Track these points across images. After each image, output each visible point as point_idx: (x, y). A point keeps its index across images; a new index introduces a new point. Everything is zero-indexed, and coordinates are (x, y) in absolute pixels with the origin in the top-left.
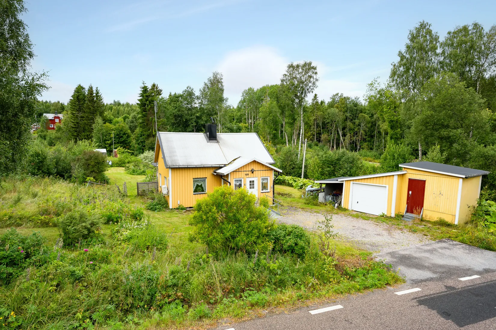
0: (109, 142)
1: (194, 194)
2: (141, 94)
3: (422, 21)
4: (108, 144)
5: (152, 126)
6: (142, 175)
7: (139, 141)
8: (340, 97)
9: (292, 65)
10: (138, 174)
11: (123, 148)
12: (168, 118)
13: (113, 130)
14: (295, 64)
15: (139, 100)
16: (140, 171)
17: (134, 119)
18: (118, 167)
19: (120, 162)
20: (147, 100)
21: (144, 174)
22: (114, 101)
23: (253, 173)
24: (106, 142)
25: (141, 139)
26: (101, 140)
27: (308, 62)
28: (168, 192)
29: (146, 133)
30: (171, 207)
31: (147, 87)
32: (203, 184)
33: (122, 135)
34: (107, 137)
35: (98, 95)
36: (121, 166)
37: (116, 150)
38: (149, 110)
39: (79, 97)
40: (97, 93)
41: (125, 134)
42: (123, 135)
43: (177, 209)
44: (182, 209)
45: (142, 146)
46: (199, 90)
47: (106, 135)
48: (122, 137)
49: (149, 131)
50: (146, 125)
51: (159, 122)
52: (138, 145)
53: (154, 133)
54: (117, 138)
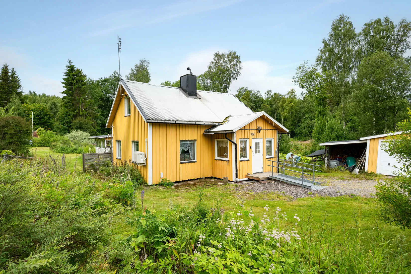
1: (181, 163)
2: (67, 73)
3: (342, 15)
5: (79, 106)
6: (74, 153)
7: (64, 121)
8: (245, 90)
9: (218, 53)
10: (68, 152)
11: (45, 129)
12: (96, 99)
13: (32, 110)
14: (221, 53)
15: (64, 80)
16: (70, 150)
17: (53, 106)
18: (40, 146)
19: (43, 141)
20: (73, 80)
21: (76, 152)
22: (30, 92)
23: (259, 132)
25: (67, 119)
27: (233, 52)
28: (146, 160)
29: (73, 113)
30: (150, 183)
31: (74, 67)
32: (190, 150)
33: (42, 116)
35: (14, 76)
36: (44, 146)
37: (36, 131)
38: (76, 90)
40: (14, 73)
41: (46, 115)
42: (44, 116)
43: (161, 185)
44: (169, 184)
45: (67, 126)
46: (125, 76)
48: (43, 118)
49: (76, 111)
50: (72, 105)
51: (87, 102)
52: (62, 125)
53: (81, 113)
54: (37, 119)
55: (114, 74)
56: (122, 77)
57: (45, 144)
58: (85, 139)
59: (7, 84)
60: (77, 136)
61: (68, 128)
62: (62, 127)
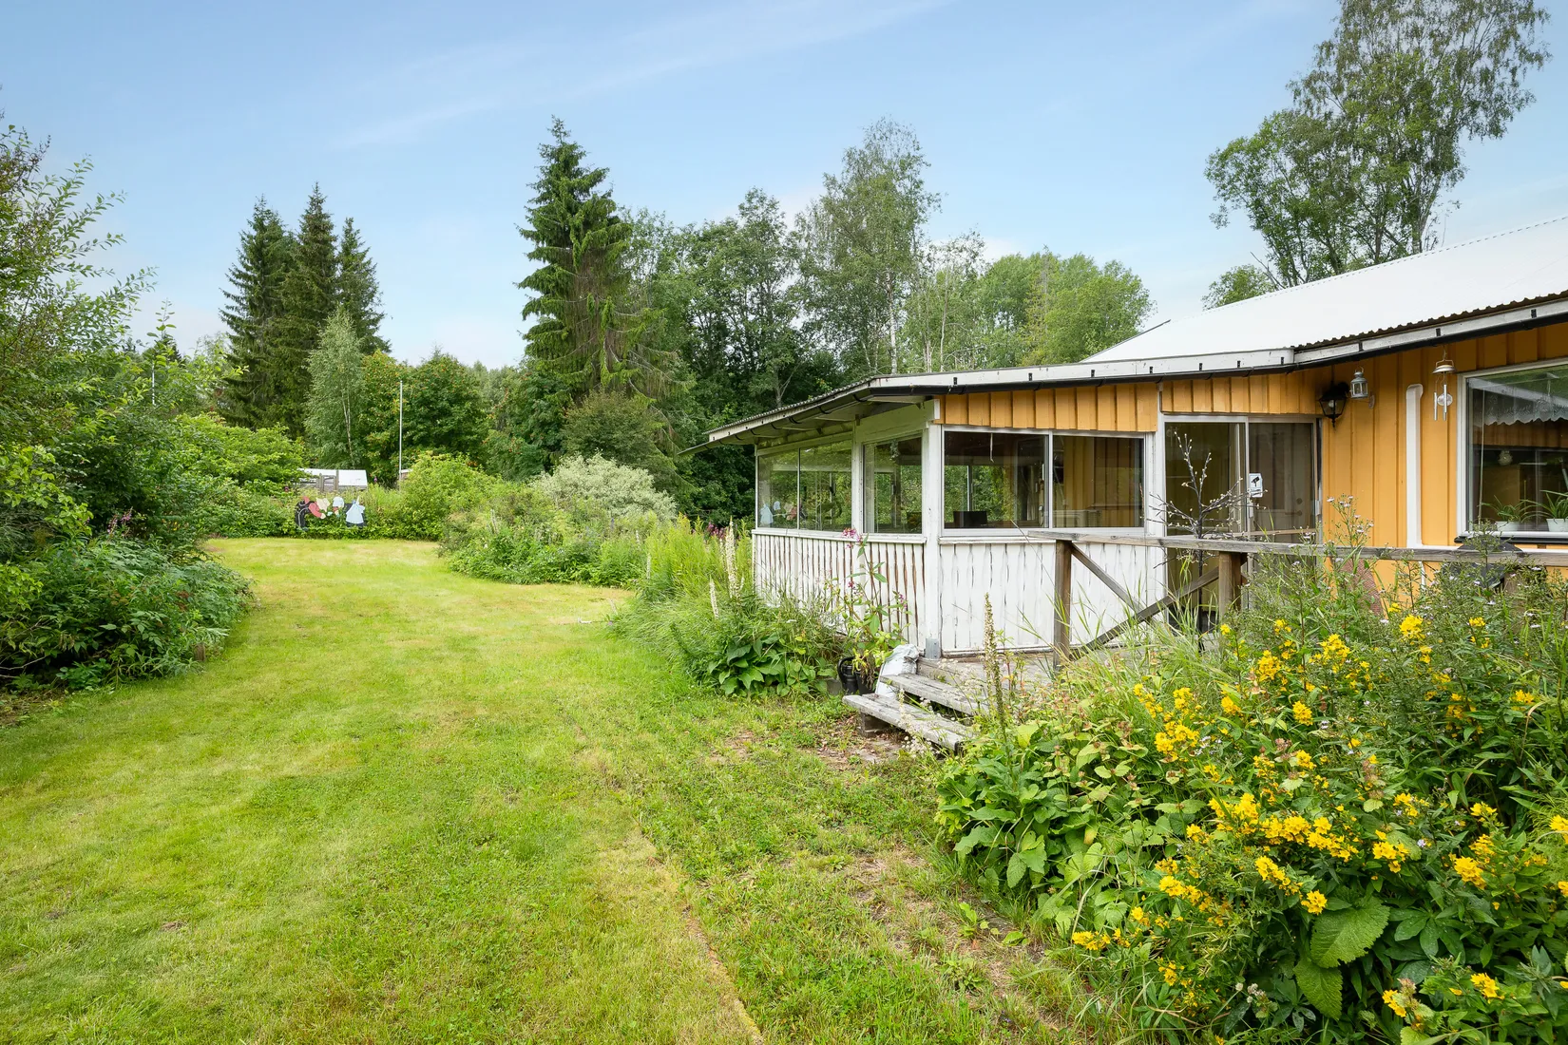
0: (382, 437)
2: (546, 183)
4: (376, 445)
5: (595, 346)
6: (570, 581)
7: (531, 420)
10: (533, 573)
13: (404, 380)
15: (532, 218)
16: (544, 556)
18: (402, 536)
19: (417, 508)
20: (573, 211)
21: (586, 577)
24: (368, 438)
25: (543, 409)
26: (343, 427)
29: (568, 378)
31: (577, 151)
33: (445, 403)
34: (371, 414)
35: (353, 251)
36: (420, 537)
39: (265, 250)
40: (350, 243)
41: (457, 399)
42: (451, 404)
45: (545, 446)
46: (794, 216)
47: (371, 404)
48: (445, 413)
49: (582, 367)
50: (567, 340)
51: (634, 324)
52: (521, 440)
53: (606, 376)
54: (421, 416)
55: (747, 205)
56: (783, 215)
57: (425, 523)
58: (630, 501)
59: (317, 276)
60: (588, 484)
61: (545, 452)
62: (519, 445)
